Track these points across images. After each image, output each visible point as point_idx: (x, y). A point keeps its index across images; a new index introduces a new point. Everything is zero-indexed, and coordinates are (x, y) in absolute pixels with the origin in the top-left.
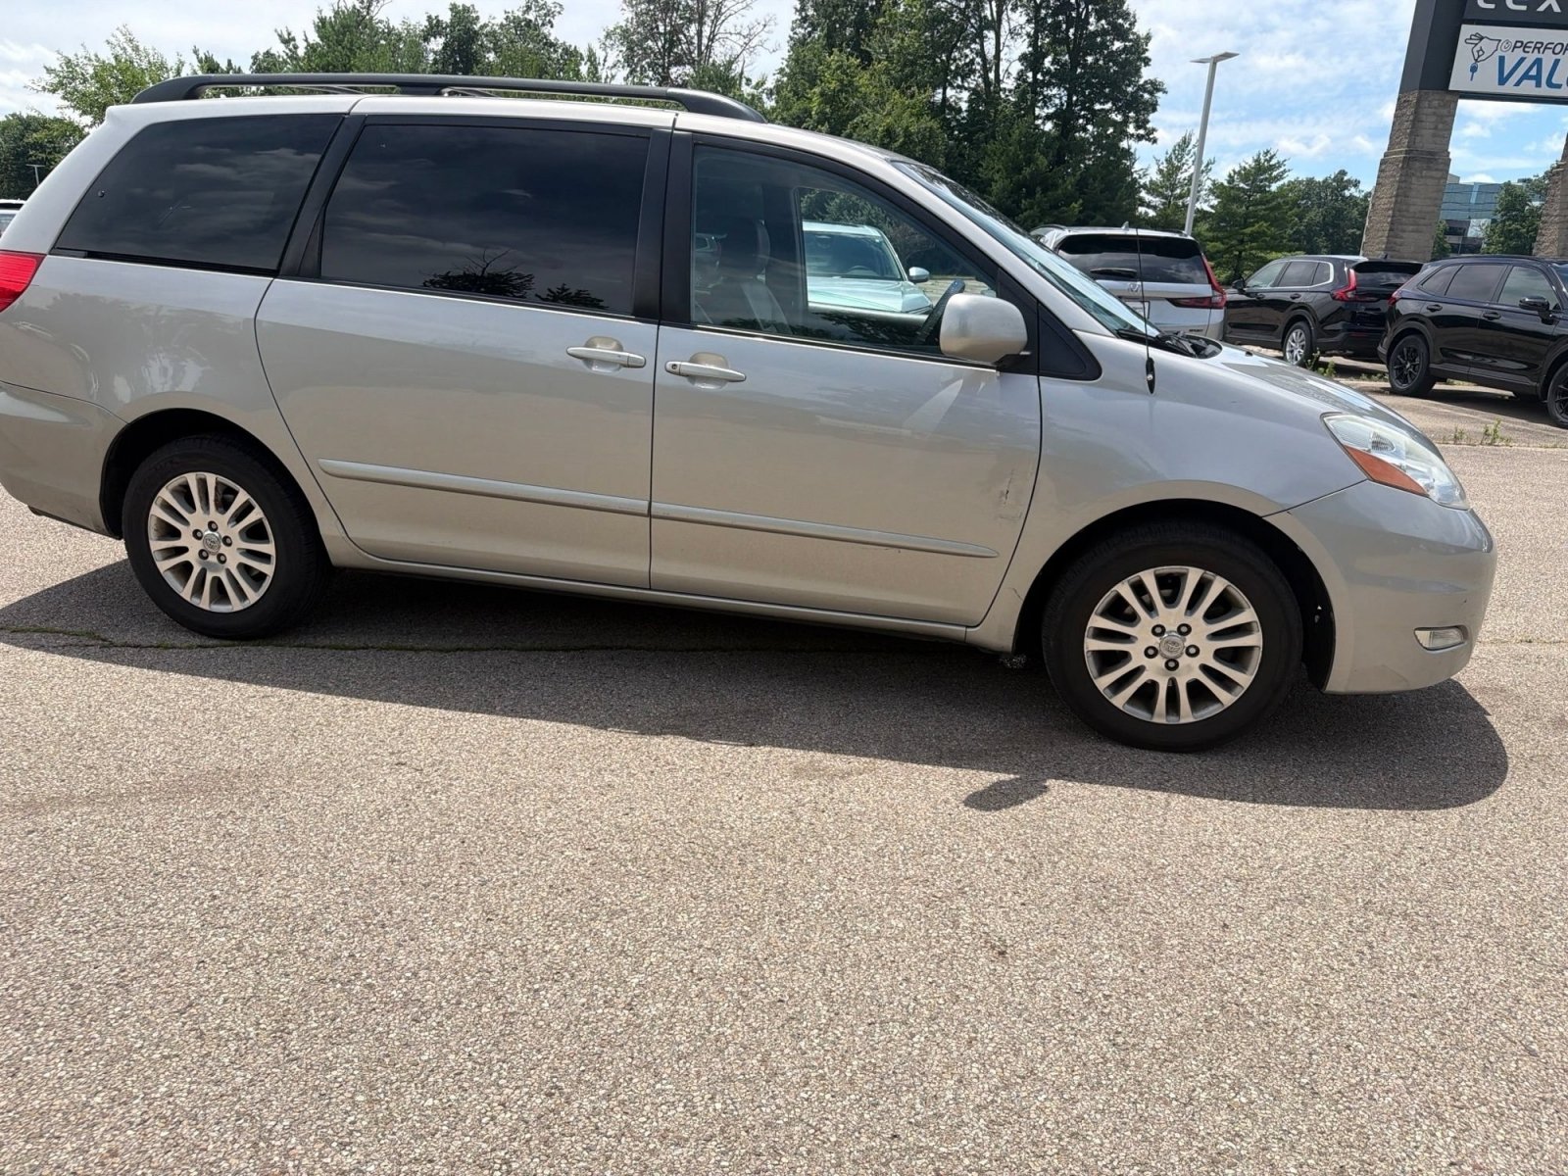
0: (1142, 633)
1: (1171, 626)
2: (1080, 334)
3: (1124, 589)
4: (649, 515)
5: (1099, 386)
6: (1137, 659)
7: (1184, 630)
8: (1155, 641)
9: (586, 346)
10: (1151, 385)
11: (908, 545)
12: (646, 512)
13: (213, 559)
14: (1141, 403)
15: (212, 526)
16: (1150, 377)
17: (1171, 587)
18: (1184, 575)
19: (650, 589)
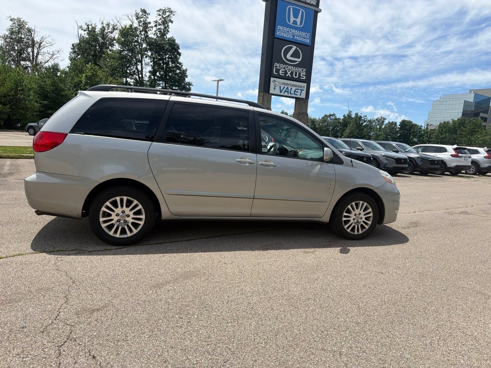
0: (352, 216)
1: (357, 214)
2: (339, 156)
3: (349, 207)
4: (254, 198)
5: (343, 166)
6: (352, 221)
7: (360, 214)
8: (354, 217)
9: (240, 159)
10: (352, 165)
11: (310, 201)
12: (253, 197)
13: (122, 221)
14: (351, 168)
15: (123, 212)
16: (352, 164)
17: (357, 205)
18: (359, 203)
19: (250, 217)
